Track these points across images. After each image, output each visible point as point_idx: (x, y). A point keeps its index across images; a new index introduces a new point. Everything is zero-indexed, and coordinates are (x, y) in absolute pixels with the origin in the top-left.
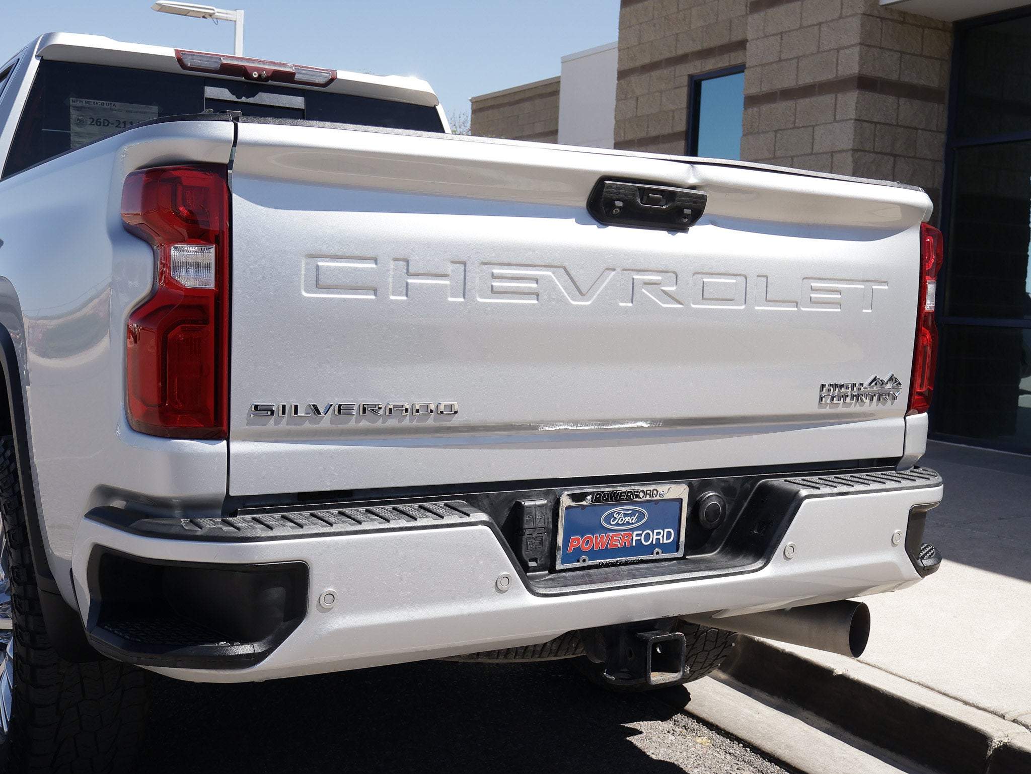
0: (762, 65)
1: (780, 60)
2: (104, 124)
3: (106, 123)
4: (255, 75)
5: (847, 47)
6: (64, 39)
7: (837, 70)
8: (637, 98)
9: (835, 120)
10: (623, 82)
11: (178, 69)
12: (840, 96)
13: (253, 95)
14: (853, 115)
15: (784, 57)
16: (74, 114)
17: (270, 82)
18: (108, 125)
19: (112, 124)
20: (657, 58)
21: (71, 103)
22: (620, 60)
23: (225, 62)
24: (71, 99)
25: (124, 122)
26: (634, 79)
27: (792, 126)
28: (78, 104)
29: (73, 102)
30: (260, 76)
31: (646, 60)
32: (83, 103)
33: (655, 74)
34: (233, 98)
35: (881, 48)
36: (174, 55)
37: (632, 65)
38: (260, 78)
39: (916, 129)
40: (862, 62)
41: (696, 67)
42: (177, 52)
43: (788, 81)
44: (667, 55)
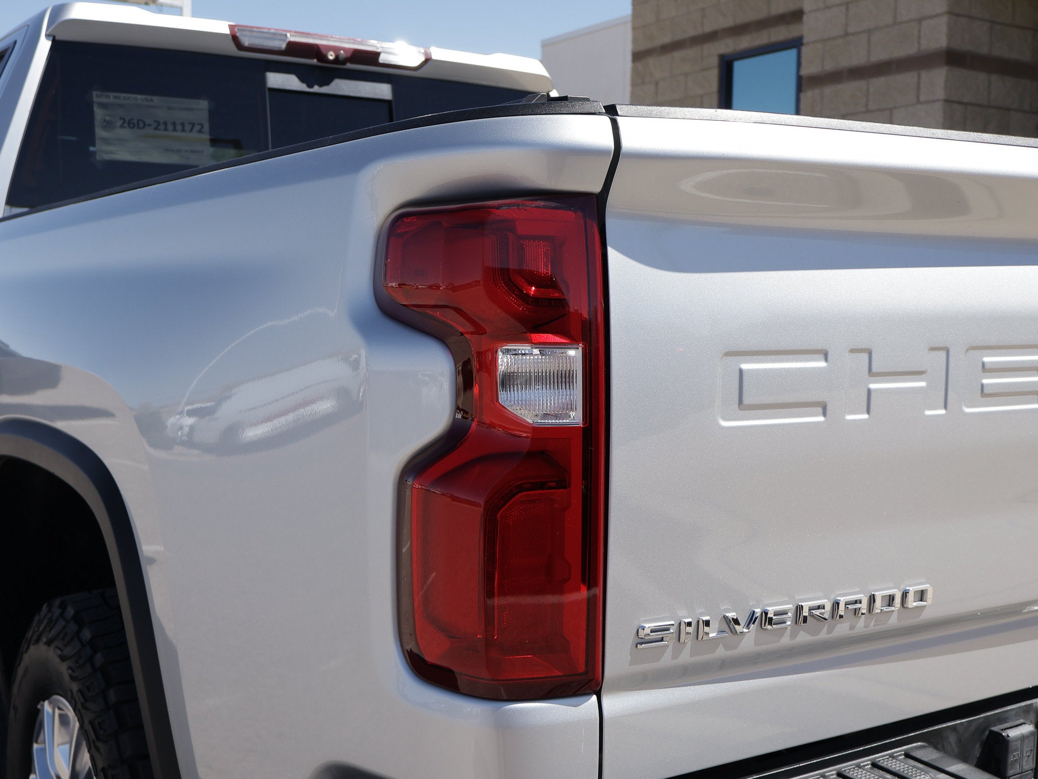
0: (824, 41)
1: (847, 34)
2: (138, 124)
3: (141, 125)
4: (331, 56)
5: (932, 17)
6: (79, 12)
7: (919, 43)
8: (657, 84)
9: (919, 102)
10: (639, 65)
11: (232, 50)
12: (924, 74)
13: (327, 82)
14: (940, 94)
15: (851, 29)
16: (99, 113)
17: (349, 66)
18: (144, 127)
19: (149, 125)
20: (679, 36)
21: (95, 99)
22: (635, 40)
23: (293, 39)
24: (95, 93)
25: (165, 123)
26: (651, 61)
27: (863, 110)
28: (104, 100)
29: (98, 97)
30: (337, 57)
31: (667, 39)
32: (111, 98)
33: (678, 55)
34: (302, 87)
35: (970, 17)
36: (227, 31)
37: (649, 45)
38: (337, 60)
39: (1009, 109)
40: (951, 35)
41: (727, 46)
42: (231, 27)
43: (857, 57)
44: (691, 32)
